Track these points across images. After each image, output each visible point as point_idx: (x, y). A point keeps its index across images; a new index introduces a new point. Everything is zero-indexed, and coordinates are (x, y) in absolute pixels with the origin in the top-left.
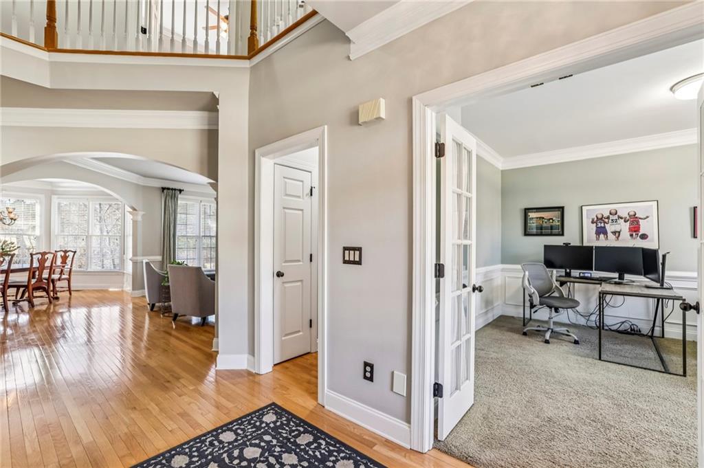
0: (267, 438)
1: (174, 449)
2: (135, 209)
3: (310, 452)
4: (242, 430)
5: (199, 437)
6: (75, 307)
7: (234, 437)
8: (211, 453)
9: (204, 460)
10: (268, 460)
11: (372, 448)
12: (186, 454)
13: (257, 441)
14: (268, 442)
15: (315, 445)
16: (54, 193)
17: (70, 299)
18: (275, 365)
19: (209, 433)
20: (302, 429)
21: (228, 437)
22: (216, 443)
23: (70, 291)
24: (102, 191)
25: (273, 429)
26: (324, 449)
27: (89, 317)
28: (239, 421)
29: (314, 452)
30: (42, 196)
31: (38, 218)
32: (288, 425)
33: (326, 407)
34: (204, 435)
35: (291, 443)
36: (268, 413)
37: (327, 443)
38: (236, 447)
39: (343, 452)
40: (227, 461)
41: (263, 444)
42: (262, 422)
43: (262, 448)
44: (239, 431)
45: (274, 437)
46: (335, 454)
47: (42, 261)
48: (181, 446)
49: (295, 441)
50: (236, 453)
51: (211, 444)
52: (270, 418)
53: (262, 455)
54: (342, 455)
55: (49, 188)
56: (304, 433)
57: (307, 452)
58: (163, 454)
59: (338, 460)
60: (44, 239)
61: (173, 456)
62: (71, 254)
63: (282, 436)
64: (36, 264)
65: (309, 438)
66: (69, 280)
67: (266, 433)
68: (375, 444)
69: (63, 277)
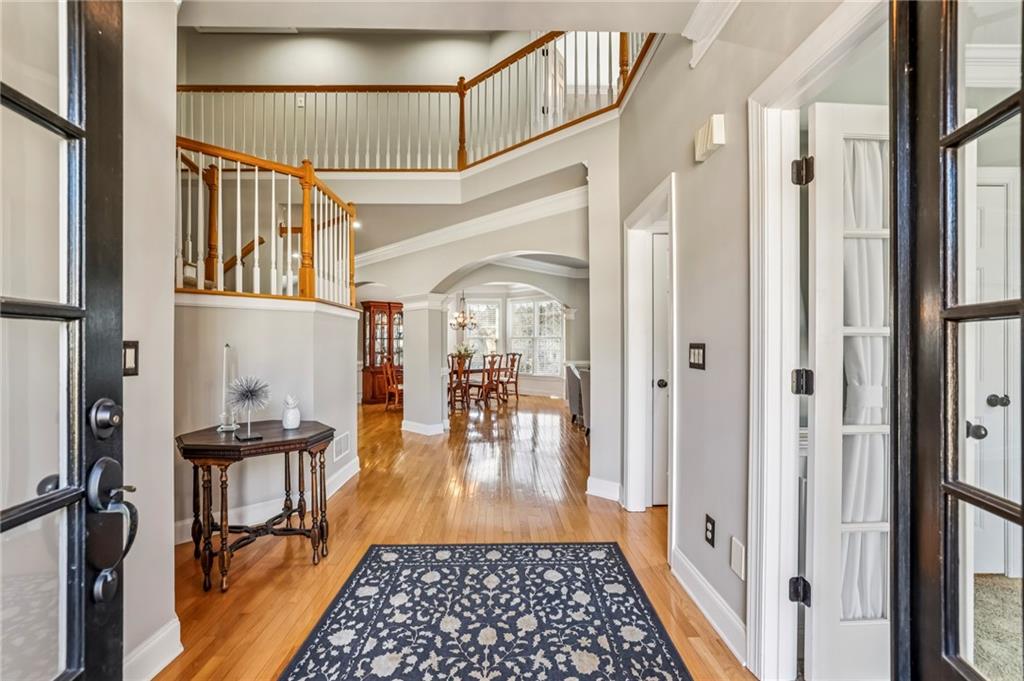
0: (578, 570)
1: (497, 545)
2: (567, 307)
3: (608, 603)
4: (561, 553)
5: (521, 545)
6: (522, 411)
7: (550, 556)
8: (520, 561)
9: (510, 563)
10: (560, 588)
11: (687, 636)
12: (501, 552)
13: (566, 569)
14: (575, 575)
15: (621, 599)
16: (508, 295)
17: (517, 403)
18: (654, 506)
19: (531, 544)
20: (621, 578)
21: (545, 554)
22: (531, 555)
23: (517, 394)
24: (535, 291)
25: (591, 565)
26: (626, 608)
27: (535, 422)
28: (566, 546)
29: (612, 604)
30: (500, 300)
31: (497, 322)
32: (609, 568)
33: (672, 570)
34: (527, 545)
35: (597, 584)
36: (600, 549)
37: (636, 604)
38: (543, 565)
39: (646, 620)
40: (527, 572)
41: (569, 573)
42: (586, 555)
43: (565, 576)
44: (558, 554)
45: (585, 573)
46: (634, 617)
47: (492, 363)
48: (503, 545)
49: (603, 586)
50: (540, 569)
51: (527, 554)
52: (598, 555)
53: (559, 582)
54: (640, 622)
55: (505, 291)
56: (620, 583)
57: (604, 600)
58: (486, 545)
59: (630, 624)
60: (501, 343)
61: (491, 550)
62: (517, 357)
63: (594, 576)
64: (488, 367)
65: (621, 589)
66: (516, 383)
67: (582, 566)
68: (696, 634)
69: (511, 380)
